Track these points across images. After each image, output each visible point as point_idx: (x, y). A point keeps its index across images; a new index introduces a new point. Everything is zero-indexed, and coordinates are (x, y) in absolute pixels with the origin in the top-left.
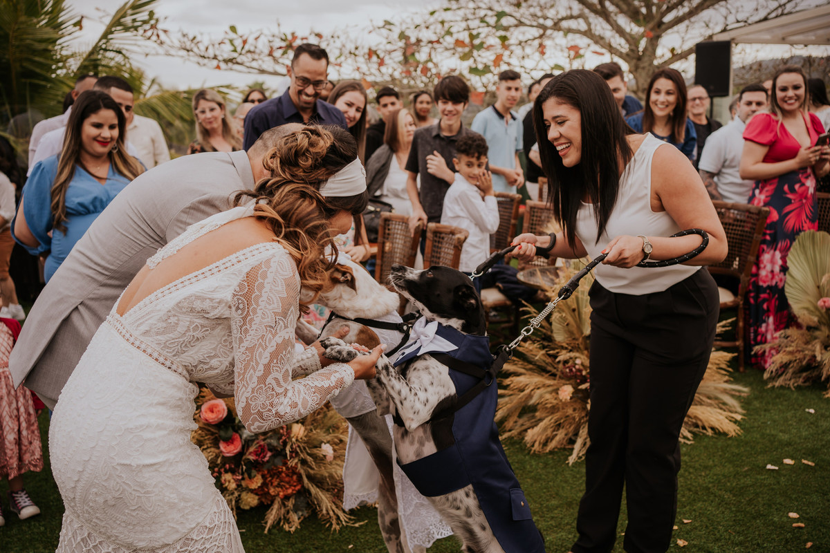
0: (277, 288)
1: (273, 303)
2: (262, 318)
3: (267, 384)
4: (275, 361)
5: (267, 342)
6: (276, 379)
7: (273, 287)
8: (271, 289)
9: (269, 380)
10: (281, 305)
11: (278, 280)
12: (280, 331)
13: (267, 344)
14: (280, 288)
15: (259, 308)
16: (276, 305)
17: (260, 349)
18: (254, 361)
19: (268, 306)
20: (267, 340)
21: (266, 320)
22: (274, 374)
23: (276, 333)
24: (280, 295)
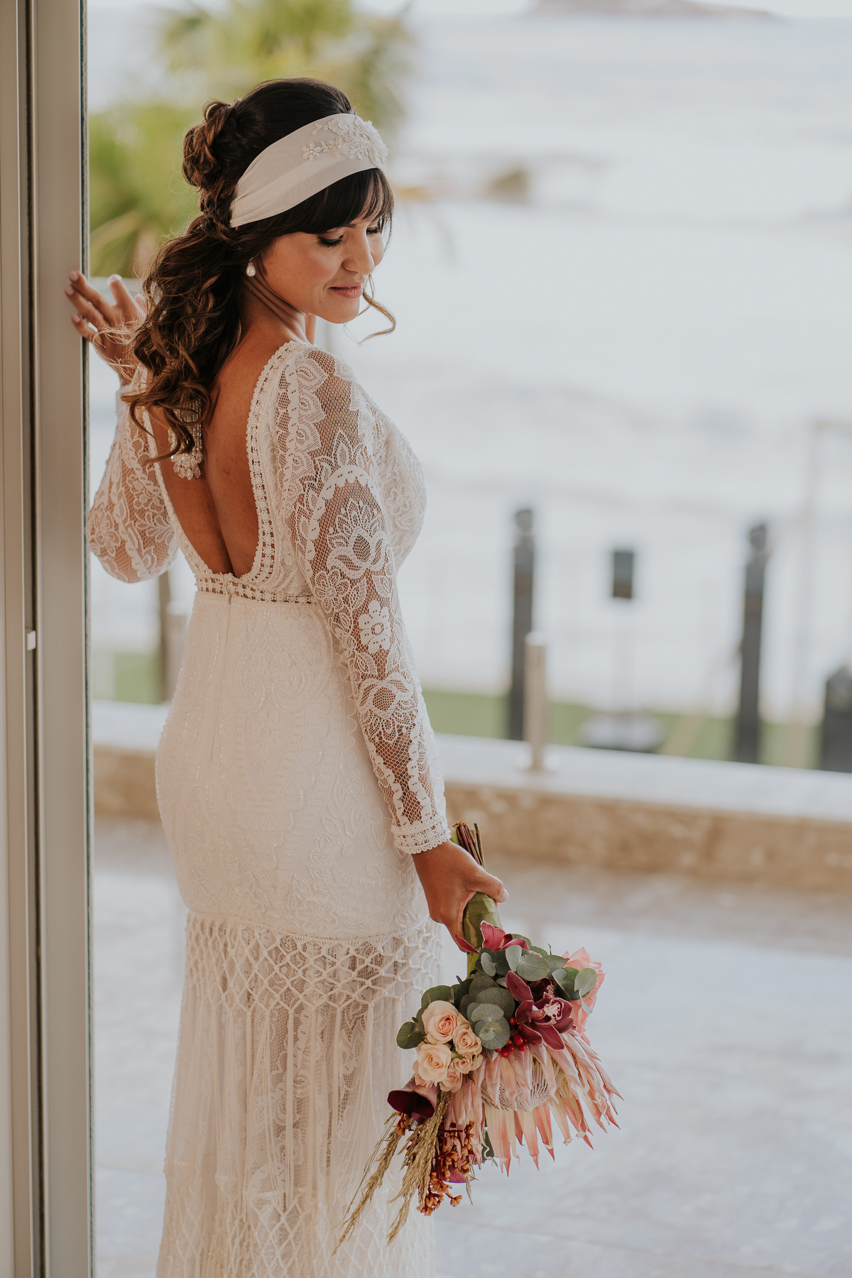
0: (309, 412)
1: (307, 438)
2: (295, 468)
3: (329, 568)
4: (331, 530)
5: (310, 504)
6: (343, 558)
7: (303, 413)
8: (301, 416)
9: (331, 561)
10: (318, 436)
11: (309, 399)
12: (326, 479)
13: (311, 507)
14: (314, 410)
15: (288, 453)
16: (311, 440)
17: (303, 519)
18: (299, 538)
19: (298, 445)
20: (310, 501)
21: (300, 470)
22: (336, 552)
23: (321, 485)
24: (315, 421)
